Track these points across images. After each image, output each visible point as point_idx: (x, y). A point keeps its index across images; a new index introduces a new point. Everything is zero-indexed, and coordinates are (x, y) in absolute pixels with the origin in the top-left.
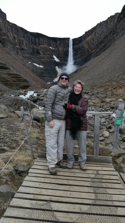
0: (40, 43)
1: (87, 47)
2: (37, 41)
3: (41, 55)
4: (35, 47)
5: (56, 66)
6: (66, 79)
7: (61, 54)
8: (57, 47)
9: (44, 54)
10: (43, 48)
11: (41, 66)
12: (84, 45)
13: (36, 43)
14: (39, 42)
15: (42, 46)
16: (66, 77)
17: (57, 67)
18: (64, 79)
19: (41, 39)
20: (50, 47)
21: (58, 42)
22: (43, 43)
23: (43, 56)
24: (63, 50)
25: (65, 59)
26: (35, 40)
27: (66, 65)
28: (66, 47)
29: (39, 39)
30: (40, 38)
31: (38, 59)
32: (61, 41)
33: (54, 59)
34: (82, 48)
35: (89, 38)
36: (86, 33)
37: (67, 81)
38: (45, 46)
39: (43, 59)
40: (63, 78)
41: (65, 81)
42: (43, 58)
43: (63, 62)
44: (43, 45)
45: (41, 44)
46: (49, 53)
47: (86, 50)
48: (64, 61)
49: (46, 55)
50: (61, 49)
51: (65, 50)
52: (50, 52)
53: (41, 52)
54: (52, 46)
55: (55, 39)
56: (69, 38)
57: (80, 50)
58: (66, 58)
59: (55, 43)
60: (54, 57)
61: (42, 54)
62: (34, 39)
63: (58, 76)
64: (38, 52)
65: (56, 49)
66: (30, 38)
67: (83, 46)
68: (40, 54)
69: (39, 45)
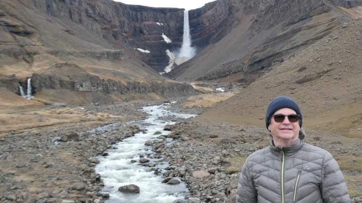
0: (144, 18)
1: (207, 24)
2: (139, 16)
3: (145, 36)
4: (137, 25)
5: (166, 50)
6: (291, 118)
7: (173, 31)
8: (166, 22)
9: (149, 33)
10: (148, 26)
11: (147, 52)
12: (204, 21)
13: (137, 19)
14: (142, 18)
15: (147, 23)
16: (293, 112)
17: (168, 51)
18: (286, 118)
19: (145, 14)
20: (158, 23)
21: (168, 14)
22: (147, 19)
23: (148, 36)
24: (176, 25)
25: (179, 39)
26: (136, 15)
27: (180, 46)
28: (180, 21)
29: (141, 14)
30: (143, 12)
31: (143, 41)
32: (172, 13)
33: (163, 39)
34: (202, 24)
35: (209, 13)
36: (206, 5)
37: (297, 124)
38: (150, 23)
39: (148, 42)
40: (280, 118)
41: (290, 127)
42: (148, 40)
43: (176, 43)
44: (148, 21)
45: (146, 21)
46: (155, 32)
47: (207, 28)
48: (178, 41)
49: (152, 34)
50: (172, 24)
51: (178, 25)
52: (157, 31)
53: (145, 32)
54: (160, 20)
55: (163, 11)
56: (183, 10)
57: (199, 26)
58: (180, 36)
59: (163, 15)
60: (164, 36)
61: (147, 33)
62: (135, 13)
63: (169, 64)
64: (141, 32)
65: (166, 24)
66: (131, 14)
67: (202, 21)
68: (144, 34)
69: (142, 21)
